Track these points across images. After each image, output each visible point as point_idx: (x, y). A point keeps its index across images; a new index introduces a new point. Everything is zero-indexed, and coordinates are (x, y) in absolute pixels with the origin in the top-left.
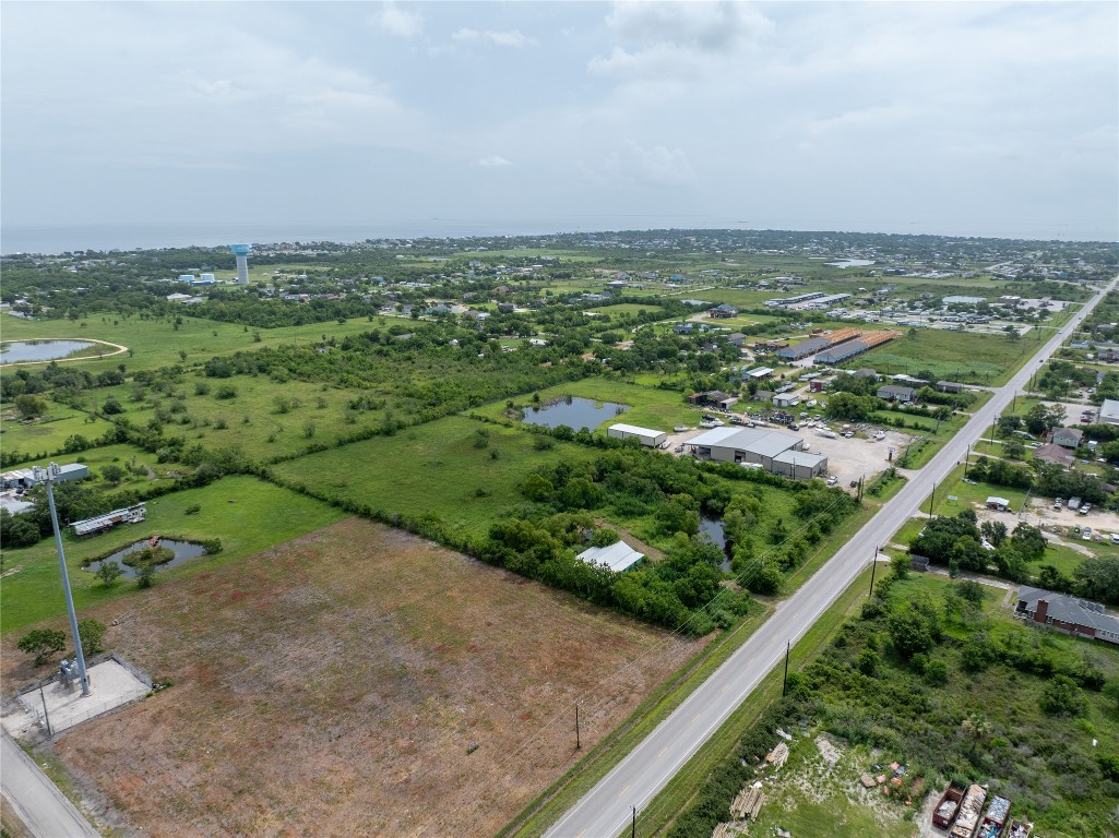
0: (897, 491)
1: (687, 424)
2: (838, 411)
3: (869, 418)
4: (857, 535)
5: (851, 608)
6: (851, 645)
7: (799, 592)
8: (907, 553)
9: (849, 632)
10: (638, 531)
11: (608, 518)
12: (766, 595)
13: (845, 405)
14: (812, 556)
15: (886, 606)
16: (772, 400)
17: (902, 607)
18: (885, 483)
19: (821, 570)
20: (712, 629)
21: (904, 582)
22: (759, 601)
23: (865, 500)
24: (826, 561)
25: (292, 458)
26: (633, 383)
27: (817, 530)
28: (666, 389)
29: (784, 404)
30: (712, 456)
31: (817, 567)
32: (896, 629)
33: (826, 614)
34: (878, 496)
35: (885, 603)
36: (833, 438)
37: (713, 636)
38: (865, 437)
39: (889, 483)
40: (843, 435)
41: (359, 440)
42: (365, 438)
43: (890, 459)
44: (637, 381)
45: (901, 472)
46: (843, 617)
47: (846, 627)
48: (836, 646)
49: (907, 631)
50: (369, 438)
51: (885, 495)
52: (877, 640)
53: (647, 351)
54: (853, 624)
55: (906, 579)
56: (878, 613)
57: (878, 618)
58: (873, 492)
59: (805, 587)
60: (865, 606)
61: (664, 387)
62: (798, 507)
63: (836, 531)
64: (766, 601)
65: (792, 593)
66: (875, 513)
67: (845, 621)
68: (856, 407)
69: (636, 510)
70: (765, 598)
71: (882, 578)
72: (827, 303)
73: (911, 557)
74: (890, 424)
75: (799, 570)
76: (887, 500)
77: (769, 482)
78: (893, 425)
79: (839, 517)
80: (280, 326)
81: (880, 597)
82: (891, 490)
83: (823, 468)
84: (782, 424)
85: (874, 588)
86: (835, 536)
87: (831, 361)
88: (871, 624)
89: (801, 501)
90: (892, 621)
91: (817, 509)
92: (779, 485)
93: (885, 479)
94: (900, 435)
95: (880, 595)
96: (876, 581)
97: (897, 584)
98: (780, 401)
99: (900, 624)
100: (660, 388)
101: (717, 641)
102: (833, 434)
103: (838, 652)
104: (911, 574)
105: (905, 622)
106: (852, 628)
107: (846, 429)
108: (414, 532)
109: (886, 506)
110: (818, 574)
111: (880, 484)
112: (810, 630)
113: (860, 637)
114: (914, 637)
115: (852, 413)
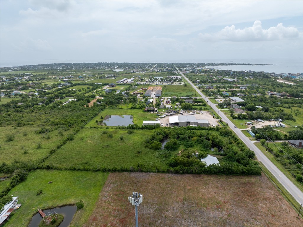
16: (165, 107)
25: (48, 157)
26: (121, 108)
28: (133, 109)
36: (193, 115)
38: (199, 113)
43: (213, 117)
44: (123, 108)
87: (160, 95)
93: (221, 123)
98: (168, 107)
100: (131, 108)
108: (142, 172)
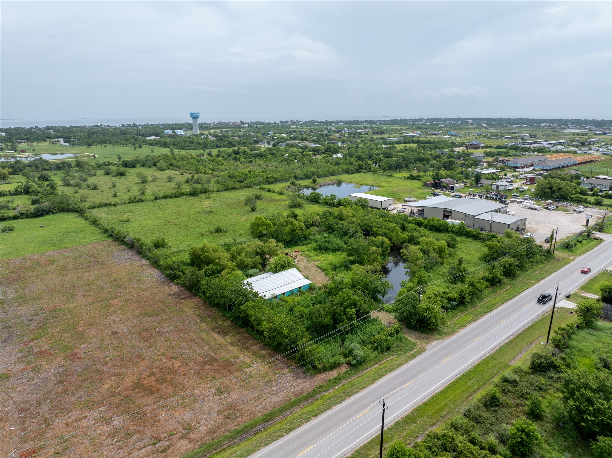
0: (591, 248)
1: (417, 198)
2: (545, 193)
3: (571, 198)
4: (542, 282)
5: (519, 357)
6: (508, 406)
7: (462, 332)
8: (598, 300)
9: (509, 387)
10: (324, 265)
11: (306, 253)
12: (422, 332)
13: (551, 188)
14: (489, 297)
15: (563, 359)
16: (491, 186)
17: (586, 361)
18: (580, 242)
19: (495, 311)
20: (336, 365)
21: (591, 331)
22: (411, 337)
23: (557, 254)
24: (502, 303)
26: (391, 176)
27: (498, 272)
28: (413, 179)
29: (501, 188)
30: (425, 216)
31: (490, 309)
32: (572, 394)
33: (486, 361)
34: (571, 251)
35: (563, 355)
36: (537, 210)
37: (334, 374)
38: (565, 211)
39: (584, 242)
40: (547, 208)
41: (171, 197)
42: (175, 197)
43: (587, 225)
44: (394, 175)
45: (598, 235)
46: (507, 366)
47: (506, 380)
48: (485, 405)
49: (589, 401)
50: (178, 197)
51: (579, 251)
52: (544, 404)
53: (407, 157)
54: (516, 377)
55: (595, 328)
56: (552, 366)
57: (551, 373)
58: (567, 246)
59: (469, 327)
60: (536, 356)
61: (412, 178)
62: (487, 253)
63: (522, 277)
64: (419, 338)
65: (453, 333)
66: (566, 264)
67: (508, 373)
68: (560, 189)
69: (330, 247)
70: (419, 334)
71: (564, 325)
72: (550, 144)
73: (602, 304)
74: (590, 203)
75: (470, 309)
76: (580, 255)
77: (468, 235)
78: (593, 204)
79: (528, 265)
80: (193, 149)
81: (557, 346)
82: (585, 248)
83: (521, 227)
84: (496, 200)
85: (552, 335)
86: (519, 280)
87: (545, 168)
88: (542, 380)
89: (490, 248)
90: (567, 383)
91: (504, 254)
92: (476, 237)
93: (580, 239)
94: (599, 211)
95: (558, 345)
96: (554, 328)
97: (583, 333)
98: (498, 186)
99: (578, 389)
100: (408, 178)
101: (337, 381)
102: (538, 207)
103: (485, 414)
104: (601, 323)
105: (586, 386)
106: (514, 383)
107: (549, 204)
108: (139, 253)
109: (578, 259)
110: (490, 315)
111: (575, 241)
112: (459, 379)
113: (523, 396)
114: (599, 411)
115: (556, 195)
